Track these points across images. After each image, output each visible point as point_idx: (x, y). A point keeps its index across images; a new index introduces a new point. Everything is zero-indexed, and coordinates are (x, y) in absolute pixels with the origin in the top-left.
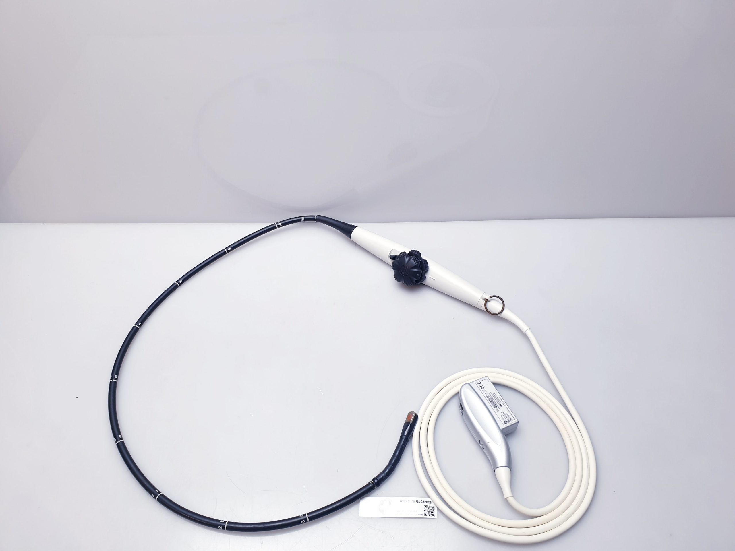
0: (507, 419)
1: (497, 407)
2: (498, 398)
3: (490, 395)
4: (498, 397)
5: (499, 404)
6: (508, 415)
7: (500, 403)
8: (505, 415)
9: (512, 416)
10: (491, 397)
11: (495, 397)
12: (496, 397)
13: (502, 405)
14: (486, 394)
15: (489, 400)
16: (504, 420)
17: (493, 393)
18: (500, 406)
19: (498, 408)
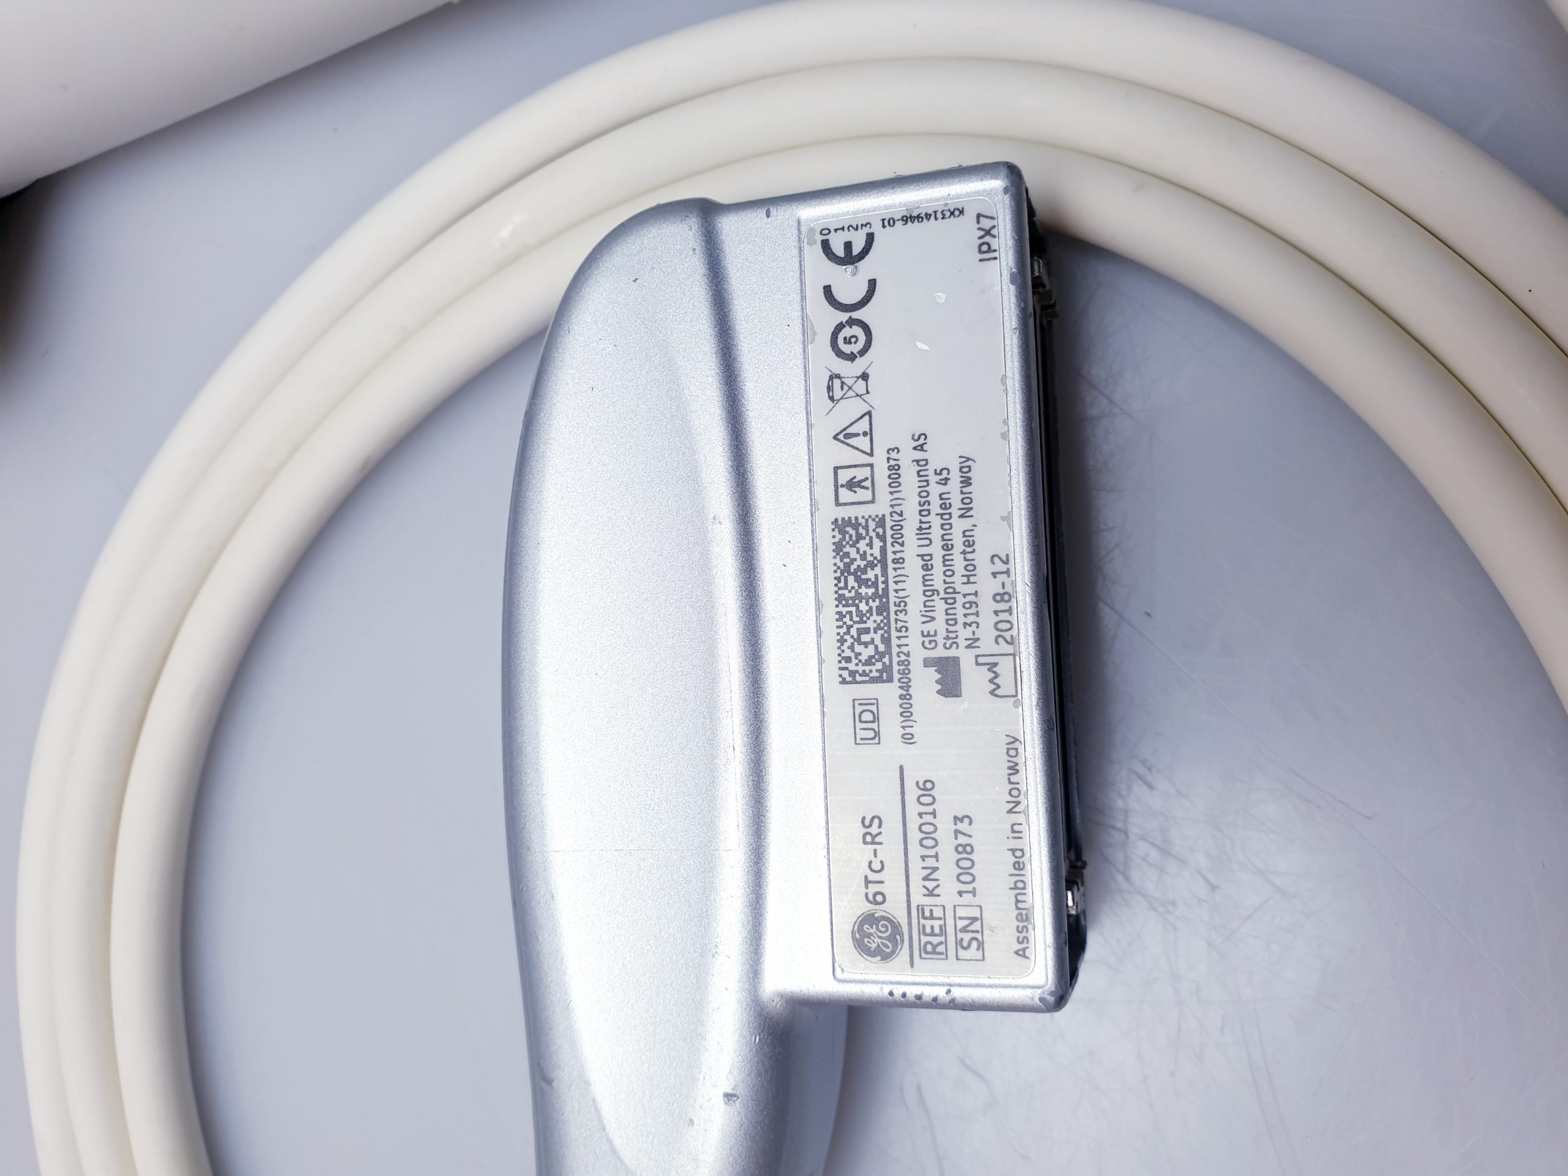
0: (918, 898)
1: (884, 676)
2: (981, 557)
3: (894, 469)
4: (978, 536)
5: (940, 652)
6: (965, 850)
7: (964, 634)
8: (928, 836)
9: (1019, 888)
10: (882, 507)
11: (936, 521)
12: (959, 526)
13: (973, 678)
14: (844, 436)
15: (838, 547)
16: (879, 898)
17: (942, 455)
18: (933, 674)
19: (887, 694)
